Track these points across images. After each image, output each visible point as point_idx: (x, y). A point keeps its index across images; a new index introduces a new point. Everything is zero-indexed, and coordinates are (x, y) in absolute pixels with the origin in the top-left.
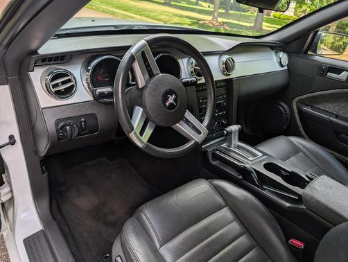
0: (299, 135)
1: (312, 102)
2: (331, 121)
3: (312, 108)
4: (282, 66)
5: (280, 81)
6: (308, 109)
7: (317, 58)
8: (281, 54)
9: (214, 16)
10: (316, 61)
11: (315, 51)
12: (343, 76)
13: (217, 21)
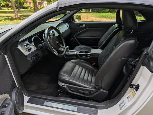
0: (79, 45)
1: (79, 35)
2: (86, 38)
3: (80, 36)
4: (68, 27)
5: (69, 31)
6: (79, 37)
7: (76, 23)
8: (67, 24)
9: (15, 13)
10: (76, 24)
11: (74, 21)
12: (84, 26)
13: (18, 15)
